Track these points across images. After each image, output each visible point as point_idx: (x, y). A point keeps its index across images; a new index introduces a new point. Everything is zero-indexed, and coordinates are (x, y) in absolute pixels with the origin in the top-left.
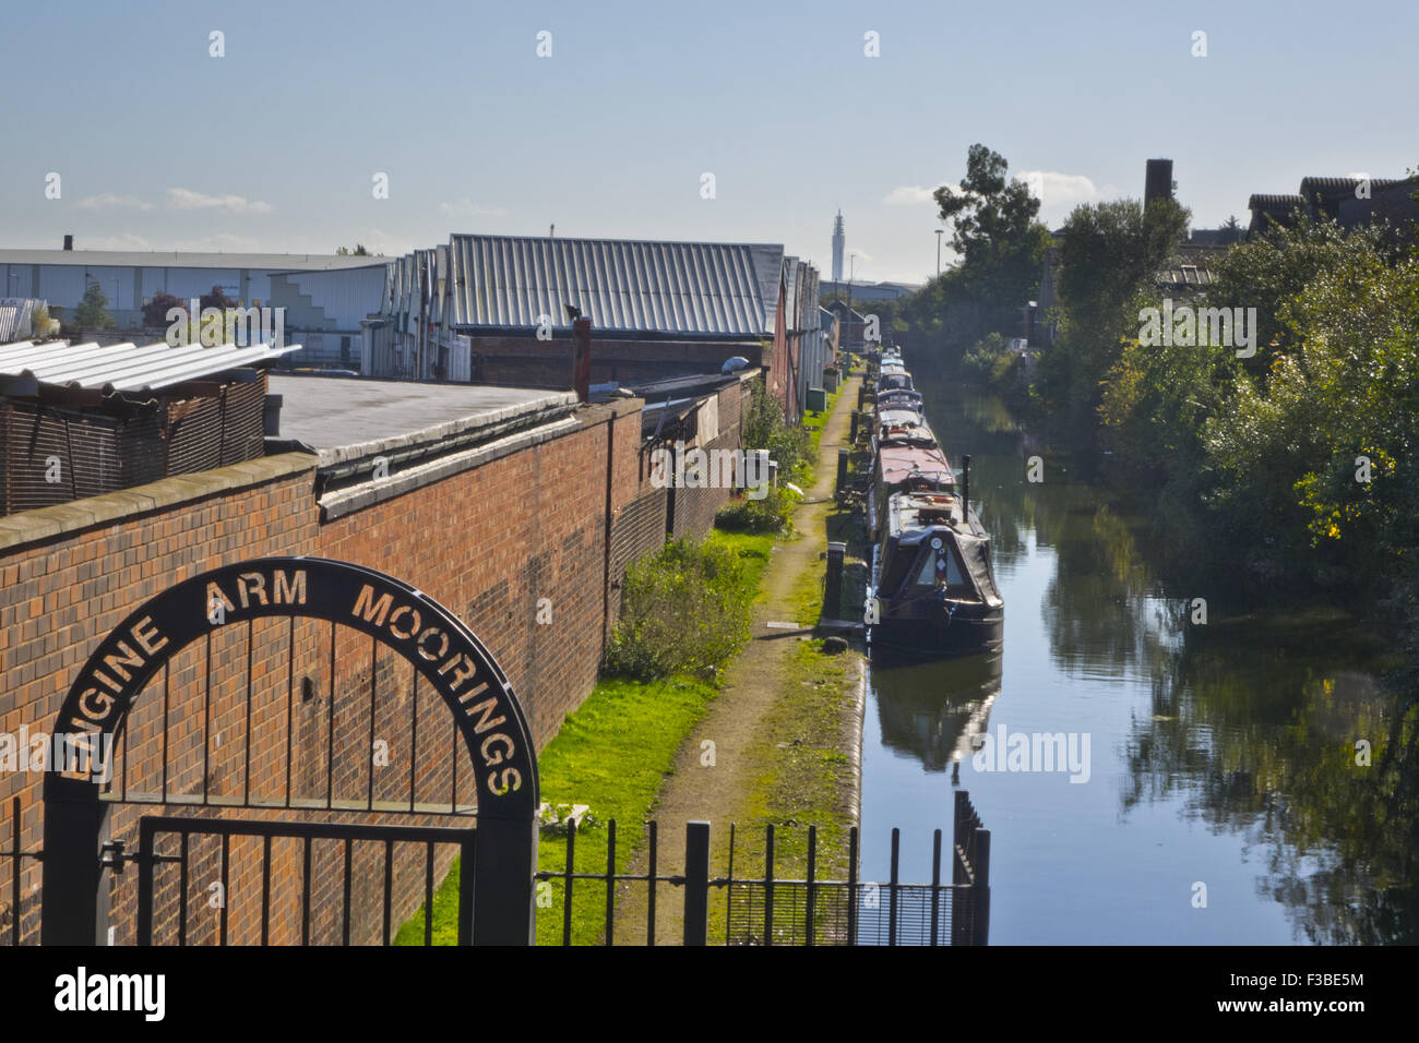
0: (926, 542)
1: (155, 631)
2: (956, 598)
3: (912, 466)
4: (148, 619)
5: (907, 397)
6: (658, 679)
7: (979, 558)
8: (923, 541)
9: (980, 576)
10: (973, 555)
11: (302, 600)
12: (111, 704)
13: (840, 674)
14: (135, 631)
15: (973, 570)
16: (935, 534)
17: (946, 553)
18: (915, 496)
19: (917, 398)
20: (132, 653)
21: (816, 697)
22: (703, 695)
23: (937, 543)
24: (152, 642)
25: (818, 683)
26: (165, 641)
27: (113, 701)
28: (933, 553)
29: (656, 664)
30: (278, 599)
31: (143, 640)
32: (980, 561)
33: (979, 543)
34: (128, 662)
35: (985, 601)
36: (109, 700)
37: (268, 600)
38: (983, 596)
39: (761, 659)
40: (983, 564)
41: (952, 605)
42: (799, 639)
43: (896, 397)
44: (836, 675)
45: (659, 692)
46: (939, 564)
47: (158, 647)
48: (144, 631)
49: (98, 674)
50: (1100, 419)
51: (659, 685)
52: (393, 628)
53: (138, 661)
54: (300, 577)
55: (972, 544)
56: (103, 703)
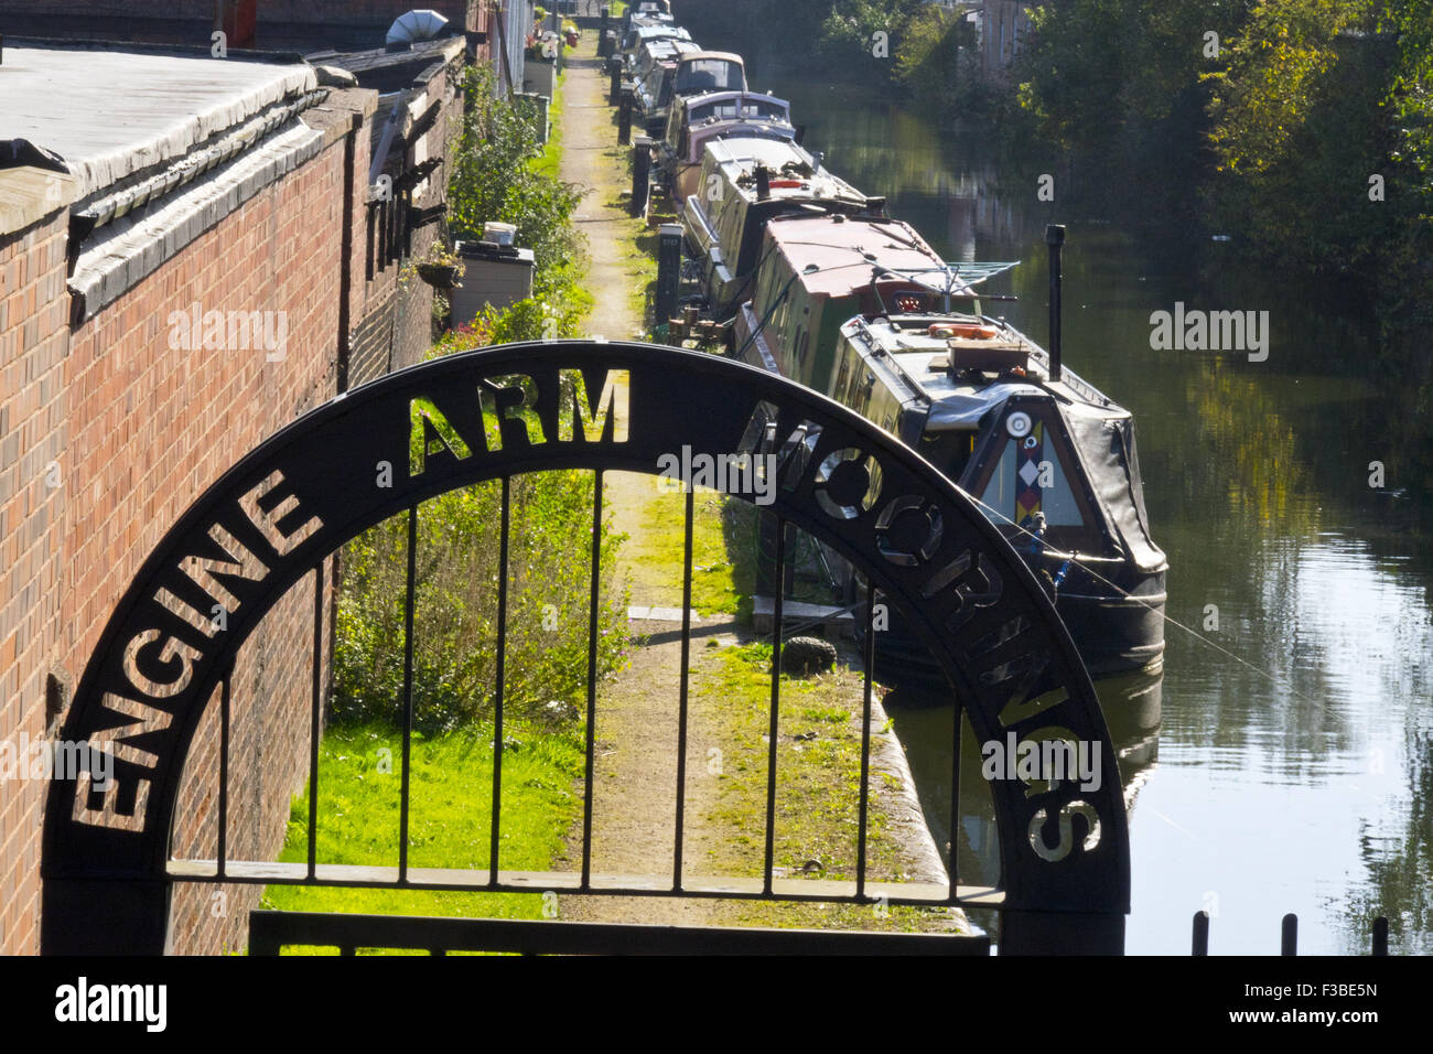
0: (993, 421)
1: (289, 504)
2: (1066, 550)
3: (860, 258)
4: (277, 477)
5: (754, 109)
6: (455, 731)
7: (1113, 456)
8: (986, 419)
9: (1115, 500)
10: (1099, 450)
11: (621, 435)
12: (194, 662)
13: (841, 720)
14: (248, 503)
15: (1101, 485)
16: (1015, 403)
17: (1040, 447)
18: (905, 325)
19: (779, 111)
20: (242, 553)
21: (807, 769)
22: (557, 765)
23: (1019, 425)
24: (287, 526)
25: (799, 738)
26: (314, 525)
27: (197, 655)
28: (1011, 449)
29: (447, 694)
30: (565, 432)
31: (266, 524)
32: (1112, 465)
33: (1109, 424)
34: (234, 570)
35: (1129, 555)
36: (190, 655)
37: (546, 435)
38: (1125, 545)
39: (645, 686)
40: (1120, 469)
41: (1059, 564)
42: (713, 644)
43: (729, 110)
44: (832, 720)
45: (462, 758)
46: (1023, 472)
47: (299, 537)
48: (267, 503)
49: (165, 597)
50: (1219, 159)
51: (459, 741)
52: (823, 496)
53: (255, 570)
54: (617, 384)
55: (1095, 427)
56: (176, 658)
